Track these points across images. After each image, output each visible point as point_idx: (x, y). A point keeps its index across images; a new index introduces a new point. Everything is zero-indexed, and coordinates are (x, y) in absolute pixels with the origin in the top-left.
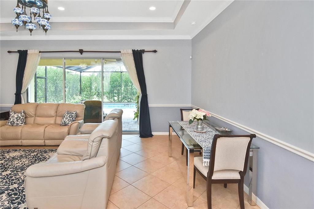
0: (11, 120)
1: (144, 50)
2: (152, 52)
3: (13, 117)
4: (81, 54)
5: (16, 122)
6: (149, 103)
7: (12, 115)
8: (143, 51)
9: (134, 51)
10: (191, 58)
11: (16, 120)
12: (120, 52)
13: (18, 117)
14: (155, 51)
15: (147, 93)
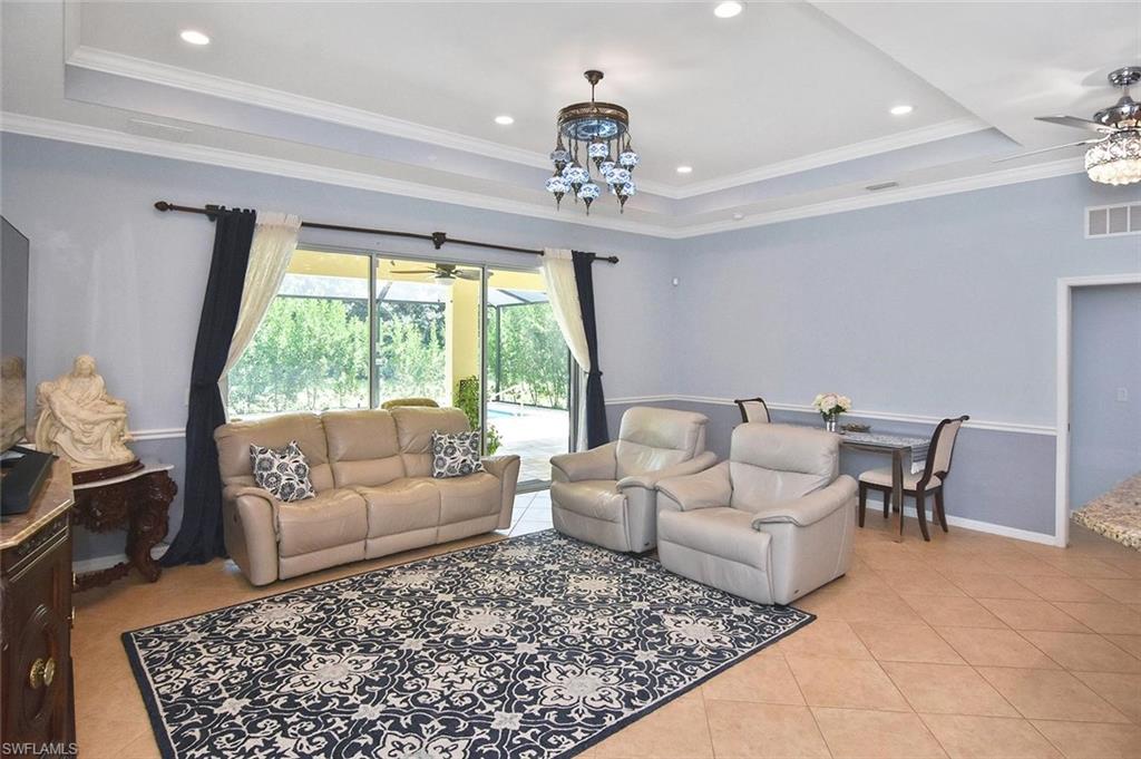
0: (283, 482)
1: (594, 254)
2: (607, 262)
3: (282, 467)
4: (438, 247)
5: (297, 487)
6: (605, 394)
7: (276, 463)
8: (591, 257)
9: (574, 254)
10: (676, 282)
11: (297, 479)
12: (542, 253)
13: (298, 467)
14: (614, 260)
15: (600, 369)
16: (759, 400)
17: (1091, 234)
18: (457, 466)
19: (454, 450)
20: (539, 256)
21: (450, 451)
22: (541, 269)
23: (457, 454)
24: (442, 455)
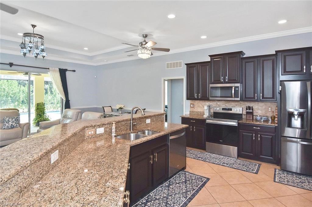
1: (67, 69)
2: (72, 71)
4: (11, 67)
8: (66, 70)
9: (60, 69)
10: (95, 77)
14: (74, 71)
15: (69, 100)
16: (110, 106)
17: (167, 68)
18: (10, 126)
19: (9, 121)
20: (48, 69)
21: (8, 122)
22: (49, 73)
23: (10, 123)
24: (5, 123)
